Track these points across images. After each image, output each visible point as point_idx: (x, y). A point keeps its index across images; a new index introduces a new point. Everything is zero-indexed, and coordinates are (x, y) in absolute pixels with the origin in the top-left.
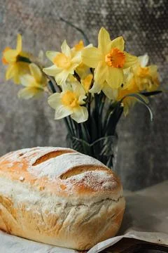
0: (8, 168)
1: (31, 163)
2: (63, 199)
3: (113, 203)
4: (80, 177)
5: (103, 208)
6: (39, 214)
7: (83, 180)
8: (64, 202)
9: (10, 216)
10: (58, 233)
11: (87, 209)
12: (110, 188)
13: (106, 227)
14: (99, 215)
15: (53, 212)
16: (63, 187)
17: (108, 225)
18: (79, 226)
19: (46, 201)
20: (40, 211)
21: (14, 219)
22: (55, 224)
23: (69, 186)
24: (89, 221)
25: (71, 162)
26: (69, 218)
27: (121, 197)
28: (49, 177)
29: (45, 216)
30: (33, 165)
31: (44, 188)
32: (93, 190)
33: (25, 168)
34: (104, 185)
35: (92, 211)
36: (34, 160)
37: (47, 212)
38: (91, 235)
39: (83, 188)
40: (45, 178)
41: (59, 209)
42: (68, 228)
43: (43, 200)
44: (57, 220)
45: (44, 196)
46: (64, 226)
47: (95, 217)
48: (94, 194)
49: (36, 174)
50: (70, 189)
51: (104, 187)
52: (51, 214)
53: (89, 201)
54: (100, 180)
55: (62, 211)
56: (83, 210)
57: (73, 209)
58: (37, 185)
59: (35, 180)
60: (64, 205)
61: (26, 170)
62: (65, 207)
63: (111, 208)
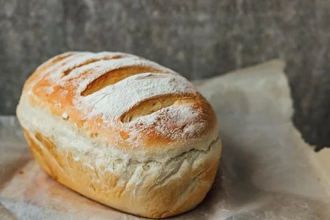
0: (47, 95)
1: (79, 91)
2: (124, 153)
3: (201, 155)
4: (149, 119)
5: (185, 164)
6: (93, 168)
7: (155, 124)
8: (126, 157)
9: (53, 161)
10: (119, 196)
11: (161, 167)
12: (195, 134)
13: (190, 188)
14: (178, 175)
15: (110, 169)
16: (124, 135)
17: (193, 184)
18: (150, 190)
19: (101, 152)
20: (93, 164)
21: (59, 166)
22: (115, 185)
23: (134, 133)
24: (164, 185)
25: (138, 92)
26: (134, 179)
27: (213, 142)
28: (104, 117)
29: (101, 173)
30: (82, 94)
31: (96, 135)
32: (169, 140)
33: (69, 98)
34: (186, 130)
35: (169, 170)
36: (83, 85)
37: (103, 168)
38: (168, 201)
39: (154, 137)
40: (99, 119)
41: (119, 166)
42: (134, 192)
43: (96, 150)
44: (117, 180)
45: (98, 145)
46: (127, 189)
47: (173, 177)
48: (171, 145)
49: (85, 112)
50: (135, 139)
51: (187, 134)
52: (108, 172)
53: (163, 156)
54: (180, 123)
55: (124, 170)
56: (154, 169)
57: (139, 168)
58: (87, 129)
59: (85, 121)
60: (126, 161)
61: (71, 104)
62: (128, 165)
63: (197, 163)
